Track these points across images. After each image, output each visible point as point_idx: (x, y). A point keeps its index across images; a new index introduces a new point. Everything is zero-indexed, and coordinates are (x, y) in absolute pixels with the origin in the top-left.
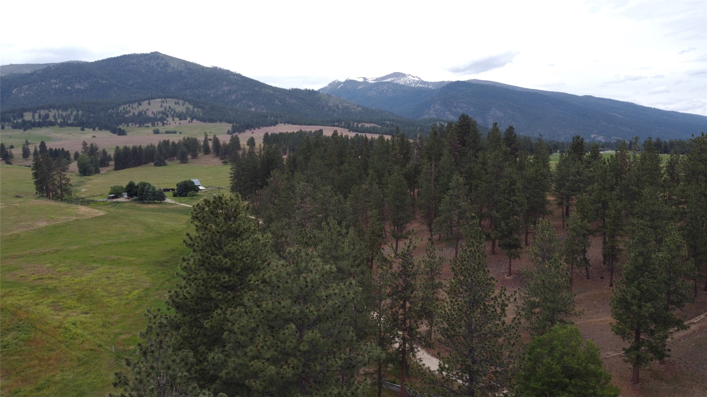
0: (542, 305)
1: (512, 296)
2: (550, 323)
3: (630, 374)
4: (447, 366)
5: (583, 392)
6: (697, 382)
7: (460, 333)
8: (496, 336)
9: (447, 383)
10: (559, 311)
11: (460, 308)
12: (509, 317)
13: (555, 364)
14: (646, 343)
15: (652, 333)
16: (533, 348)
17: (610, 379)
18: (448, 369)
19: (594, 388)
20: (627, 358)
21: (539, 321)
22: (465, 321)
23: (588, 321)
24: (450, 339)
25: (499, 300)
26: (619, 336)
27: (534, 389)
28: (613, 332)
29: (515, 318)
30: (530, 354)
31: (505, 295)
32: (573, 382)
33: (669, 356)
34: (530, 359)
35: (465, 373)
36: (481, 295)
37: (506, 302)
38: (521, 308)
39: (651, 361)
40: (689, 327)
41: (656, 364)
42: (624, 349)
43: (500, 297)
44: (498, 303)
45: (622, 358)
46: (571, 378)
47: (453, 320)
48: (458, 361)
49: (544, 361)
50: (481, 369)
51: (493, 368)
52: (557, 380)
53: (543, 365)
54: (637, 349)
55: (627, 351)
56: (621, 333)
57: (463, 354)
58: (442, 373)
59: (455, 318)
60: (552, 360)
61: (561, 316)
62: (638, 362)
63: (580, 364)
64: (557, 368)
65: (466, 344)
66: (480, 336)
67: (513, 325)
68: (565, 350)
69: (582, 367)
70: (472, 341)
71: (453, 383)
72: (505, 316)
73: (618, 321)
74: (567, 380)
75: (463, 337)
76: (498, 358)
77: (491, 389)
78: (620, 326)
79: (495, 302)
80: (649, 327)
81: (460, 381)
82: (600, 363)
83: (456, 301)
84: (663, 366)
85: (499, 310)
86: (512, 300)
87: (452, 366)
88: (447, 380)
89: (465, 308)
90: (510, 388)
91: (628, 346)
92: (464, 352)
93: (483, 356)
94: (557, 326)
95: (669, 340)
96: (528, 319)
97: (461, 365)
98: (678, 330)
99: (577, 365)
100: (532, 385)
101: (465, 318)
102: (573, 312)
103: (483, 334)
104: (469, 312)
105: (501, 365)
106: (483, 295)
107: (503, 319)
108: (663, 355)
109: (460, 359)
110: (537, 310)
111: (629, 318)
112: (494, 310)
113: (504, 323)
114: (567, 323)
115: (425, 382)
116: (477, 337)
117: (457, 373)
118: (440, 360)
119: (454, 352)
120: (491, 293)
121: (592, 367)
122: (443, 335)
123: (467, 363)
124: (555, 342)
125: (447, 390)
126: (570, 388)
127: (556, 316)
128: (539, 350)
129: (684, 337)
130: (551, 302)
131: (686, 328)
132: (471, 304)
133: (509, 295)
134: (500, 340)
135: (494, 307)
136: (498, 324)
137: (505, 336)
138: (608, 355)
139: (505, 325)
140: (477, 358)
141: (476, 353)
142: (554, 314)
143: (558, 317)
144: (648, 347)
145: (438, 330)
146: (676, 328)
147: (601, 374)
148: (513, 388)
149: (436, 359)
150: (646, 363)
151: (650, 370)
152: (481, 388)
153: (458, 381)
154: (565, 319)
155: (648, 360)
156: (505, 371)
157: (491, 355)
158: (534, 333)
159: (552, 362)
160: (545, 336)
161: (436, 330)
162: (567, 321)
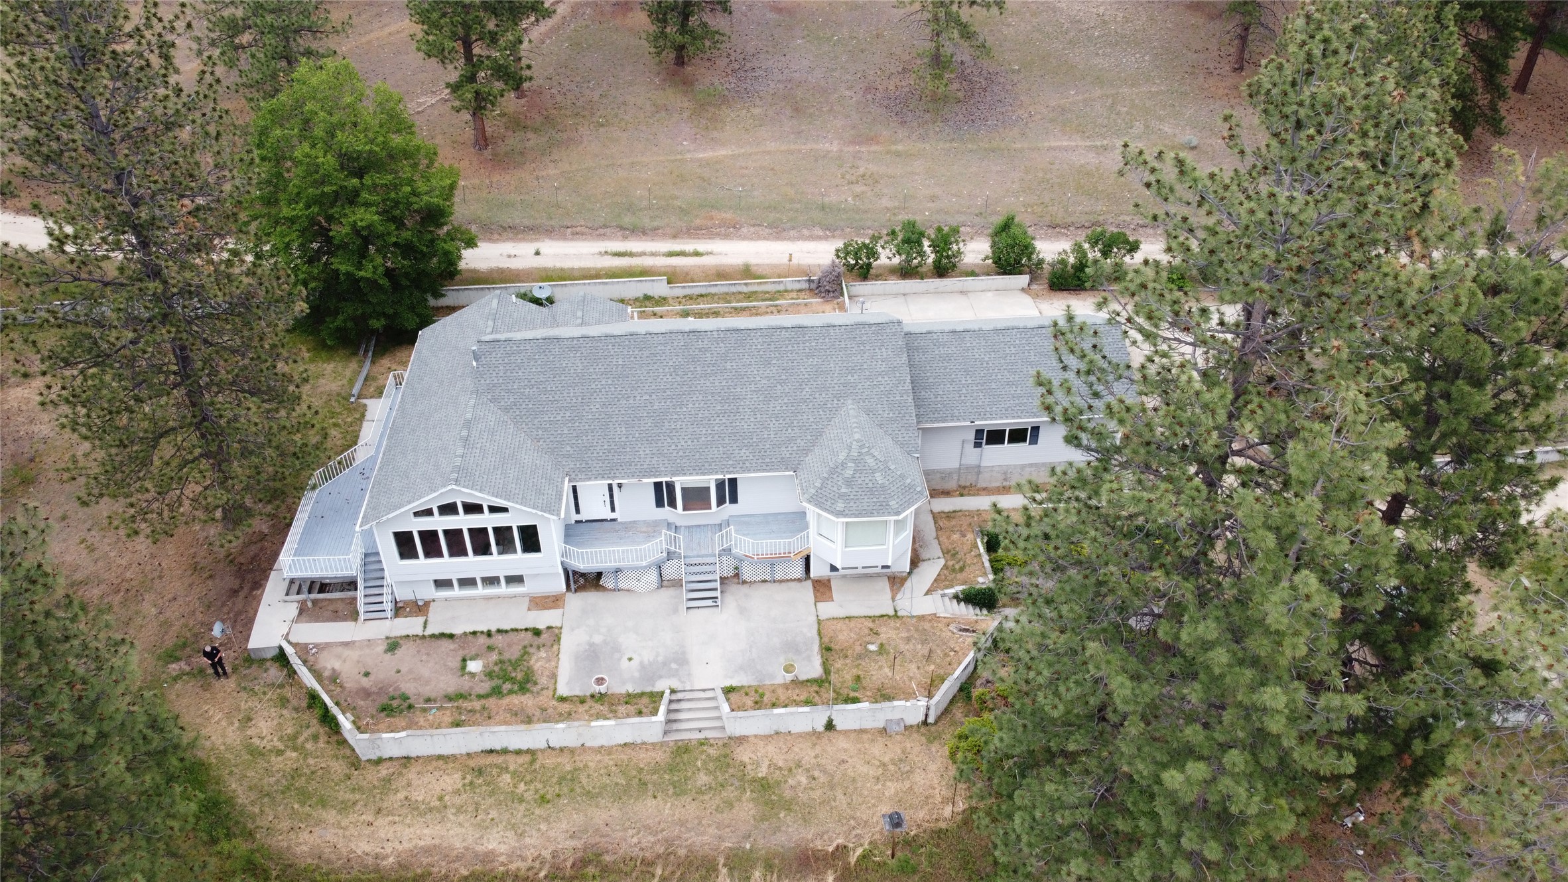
0: (256, 25)
1: (177, 17)
2: (284, 64)
3: (469, 133)
4: (69, 230)
5: (393, 195)
6: (584, 117)
7: (74, 141)
8: (169, 127)
9: (85, 269)
10: (296, 32)
11: (53, 77)
12: (187, 67)
13: (321, 154)
14: (486, 62)
15: (493, 38)
16: (264, 132)
17: (435, 154)
18: (76, 237)
19: (410, 181)
20: (457, 103)
21: (257, 64)
22: (77, 107)
23: (364, 40)
24: (54, 162)
25: (148, 34)
26: (433, 60)
27: (292, 221)
28: (421, 55)
29: (204, 72)
30: (260, 145)
31: (160, 20)
32: (367, 180)
33: (531, 79)
34: (263, 159)
35: (124, 233)
36: (98, 32)
37: (169, 37)
38: (205, 41)
39: (502, 96)
40: (554, 11)
41: (510, 102)
42: (448, 85)
43: (149, 26)
44: (149, 44)
45: (449, 104)
46: (360, 174)
47: (43, 114)
48: (94, 211)
49: (297, 154)
50: (157, 212)
51: (186, 201)
52: (334, 188)
53: (297, 163)
54: (472, 78)
55: (455, 88)
56: (436, 52)
57: (104, 191)
58: (64, 252)
59: (48, 107)
60: (313, 146)
61: (305, 41)
62: (480, 104)
63: (372, 142)
64: (328, 161)
65: (101, 164)
66: (131, 137)
67: (204, 89)
68: (335, 119)
69: (378, 145)
70: (113, 153)
71: (102, 264)
72: (177, 71)
73: (425, 27)
74: (355, 181)
75: (88, 150)
76: (191, 176)
77: (199, 250)
78: (431, 38)
79: (139, 43)
80: (484, 27)
81: (118, 256)
82: (410, 128)
83: (33, 61)
84: (523, 101)
85: (155, 61)
86: (180, 25)
87: (83, 228)
88: (83, 262)
89: (65, 74)
90: (241, 235)
91: (454, 76)
92: (104, 186)
93: (155, 182)
94: (303, 67)
95: (525, 45)
96: (231, 64)
97: (108, 218)
98: (537, 20)
99: (366, 144)
100: (286, 212)
101: (75, 101)
102: (328, 27)
103: (136, 129)
104: (80, 84)
105: (204, 189)
106: (103, 30)
107: (172, 80)
108: (521, 78)
109: (97, 205)
110: (246, 38)
111: (444, 15)
112: (144, 63)
113: (179, 91)
114: (323, 56)
115: (27, 285)
116: (123, 140)
117: (104, 239)
118: (44, 219)
119: (77, 191)
120: (121, 21)
121: (397, 140)
122: (30, 158)
123: (120, 208)
124: (310, 106)
125: (93, 286)
126: (365, 195)
127: (293, 44)
128: (278, 132)
129: (548, 35)
130: (273, 11)
131: (548, 14)
132: (78, 61)
133: (172, 17)
134: (185, 134)
135: (141, 56)
136: (167, 97)
137: (194, 122)
138: (420, 104)
139: (183, 95)
140: (142, 191)
141: (134, 181)
142: (287, 39)
143: (299, 45)
144: (491, 69)
145: (11, 150)
146: (533, 19)
147: (418, 149)
148: (247, 233)
149: (32, 219)
150: (493, 105)
151: (503, 115)
152: (172, 255)
153: (112, 255)
154: (314, 46)
155: (495, 97)
156: (218, 201)
157: (173, 175)
158: (256, 95)
159: (313, 153)
160: (281, 98)
161: (6, 150)
162: (321, 51)
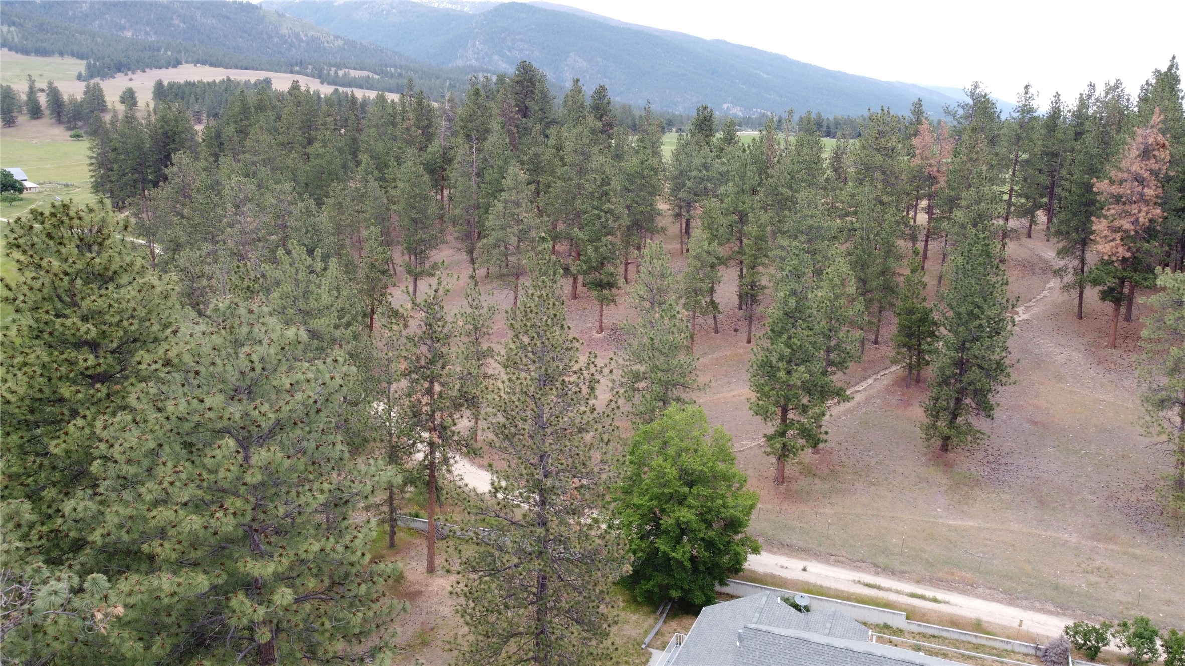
0: (650, 378)
1: (605, 365)
2: (661, 404)
3: (773, 472)
4: (503, 483)
5: (709, 504)
6: (860, 475)
7: (524, 429)
8: (581, 431)
9: (504, 510)
10: (674, 385)
11: (525, 390)
12: (603, 396)
13: (669, 466)
14: (796, 425)
15: (804, 410)
16: (636, 445)
17: (745, 481)
18: (506, 489)
19: (723, 497)
20: (769, 449)
21: (644, 402)
22: (533, 410)
23: (716, 397)
24: (509, 440)
25: (585, 373)
26: (759, 417)
27: (638, 507)
28: (752, 412)
29: (611, 401)
30: (632, 453)
31: (595, 366)
32: (694, 490)
33: (826, 441)
34: (631, 462)
35: (534, 492)
36: (558, 367)
37: (597, 377)
38: (617, 383)
39: (802, 450)
40: (853, 398)
41: (807, 455)
42: (765, 436)
43: (588, 368)
44: (584, 379)
45: (763, 449)
46: (691, 485)
47: (512, 410)
48: (521, 475)
49: (654, 463)
50: (557, 484)
51: (576, 480)
52: (671, 491)
53: (652, 469)
54: (783, 434)
55: (770, 439)
56: (763, 413)
57: (532, 464)
58: (496, 496)
59: (517, 407)
60: (665, 460)
61: (677, 392)
62: (785, 452)
63: (704, 464)
64: (672, 472)
65: (535, 447)
66: (557, 433)
67: (608, 412)
68: (684, 445)
69: (708, 467)
70: (544, 441)
71: (515, 510)
72: (595, 398)
73: (759, 395)
74: (686, 489)
75: (530, 436)
76: (584, 464)
77: (574, 514)
78: (761, 403)
79: (579, 378)
80: (799, 401)
81: (526, 506)
82: (732, 460)
83: (518, 379)
84: (816, 456)
85: (585, 390)
86: (606, 371)
87: (512, 484)
88: (504, 505)
89: (532, 389)
90: (603, 510)
91: (771, 430)
92: (532, 461)
93: (562, 464)
94: (672, 408)
95: (826, 418)
96: (628, 399)
97: (527, 481)
98: (839, 402)
99: (700, 465)
100: (636, 500)
101: (533, 406)
102: (695, 386)
103: (561, 429)
104: (538, 396)
105: (589, 475)
106: (561, 367)
107: (591, 403)
108: (818, 440)
109: (524, 471)
110: (641, 385)
111: (773, 389)
112: (578, 390)
113: (593, 410)
114: (687, 403)
115: (469, 513)
116: (552, 434)
117: (521, 494)
118: (492, 474)
119: (516, 460)
120: (573, 363)
121: (721, 466)
122: (497, 435)
123: (537, 476)
124: (670, 433)
125: (505, 522)
126: (690, 500)
127: (669, 393)
128: (645, 447)
129: (845, 413)
130: (663, 371)
131: (848, 399)
132: (542, 383)
133: (602, 365)
134: (588, 437)
135: (578, 385)
136: (585, 412)
137: (596, 430)
138: (743, 446)
139: (595, 412)
140: (553, 468)
141: (550, 461)
142: (667, 389)
143: (673, 394)
144: (799, 430)
145: (489, 428)
146: (836, 401)
147: (734, 475)
148: (607, 509)
149: (486, 472)
150: (794, 455)
151: (800, 463)
152: (557, 513)
153: (523, 505)
154: (683, 396)
155: (797, 450)
156: (596, 484)
157: (574, 462)
158: (638, 421)
159: (664, 464)
160: (654, 425)
161: (486, 428)
162: (686, 400)
